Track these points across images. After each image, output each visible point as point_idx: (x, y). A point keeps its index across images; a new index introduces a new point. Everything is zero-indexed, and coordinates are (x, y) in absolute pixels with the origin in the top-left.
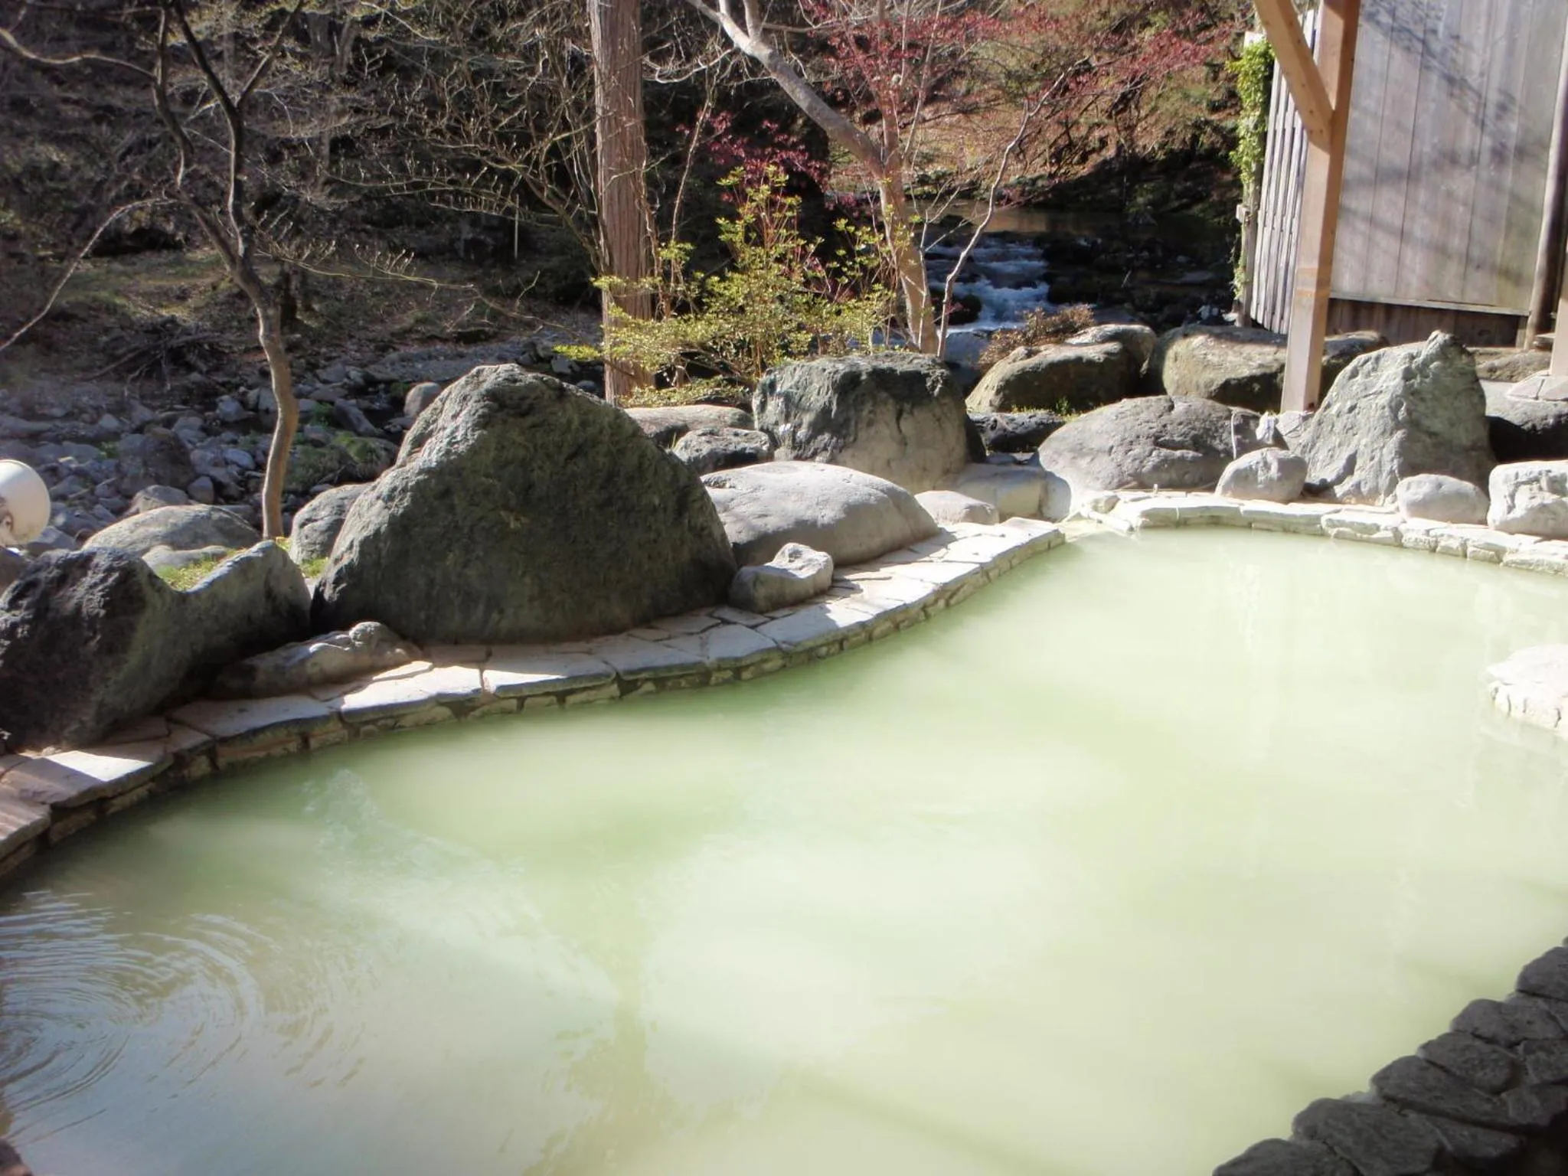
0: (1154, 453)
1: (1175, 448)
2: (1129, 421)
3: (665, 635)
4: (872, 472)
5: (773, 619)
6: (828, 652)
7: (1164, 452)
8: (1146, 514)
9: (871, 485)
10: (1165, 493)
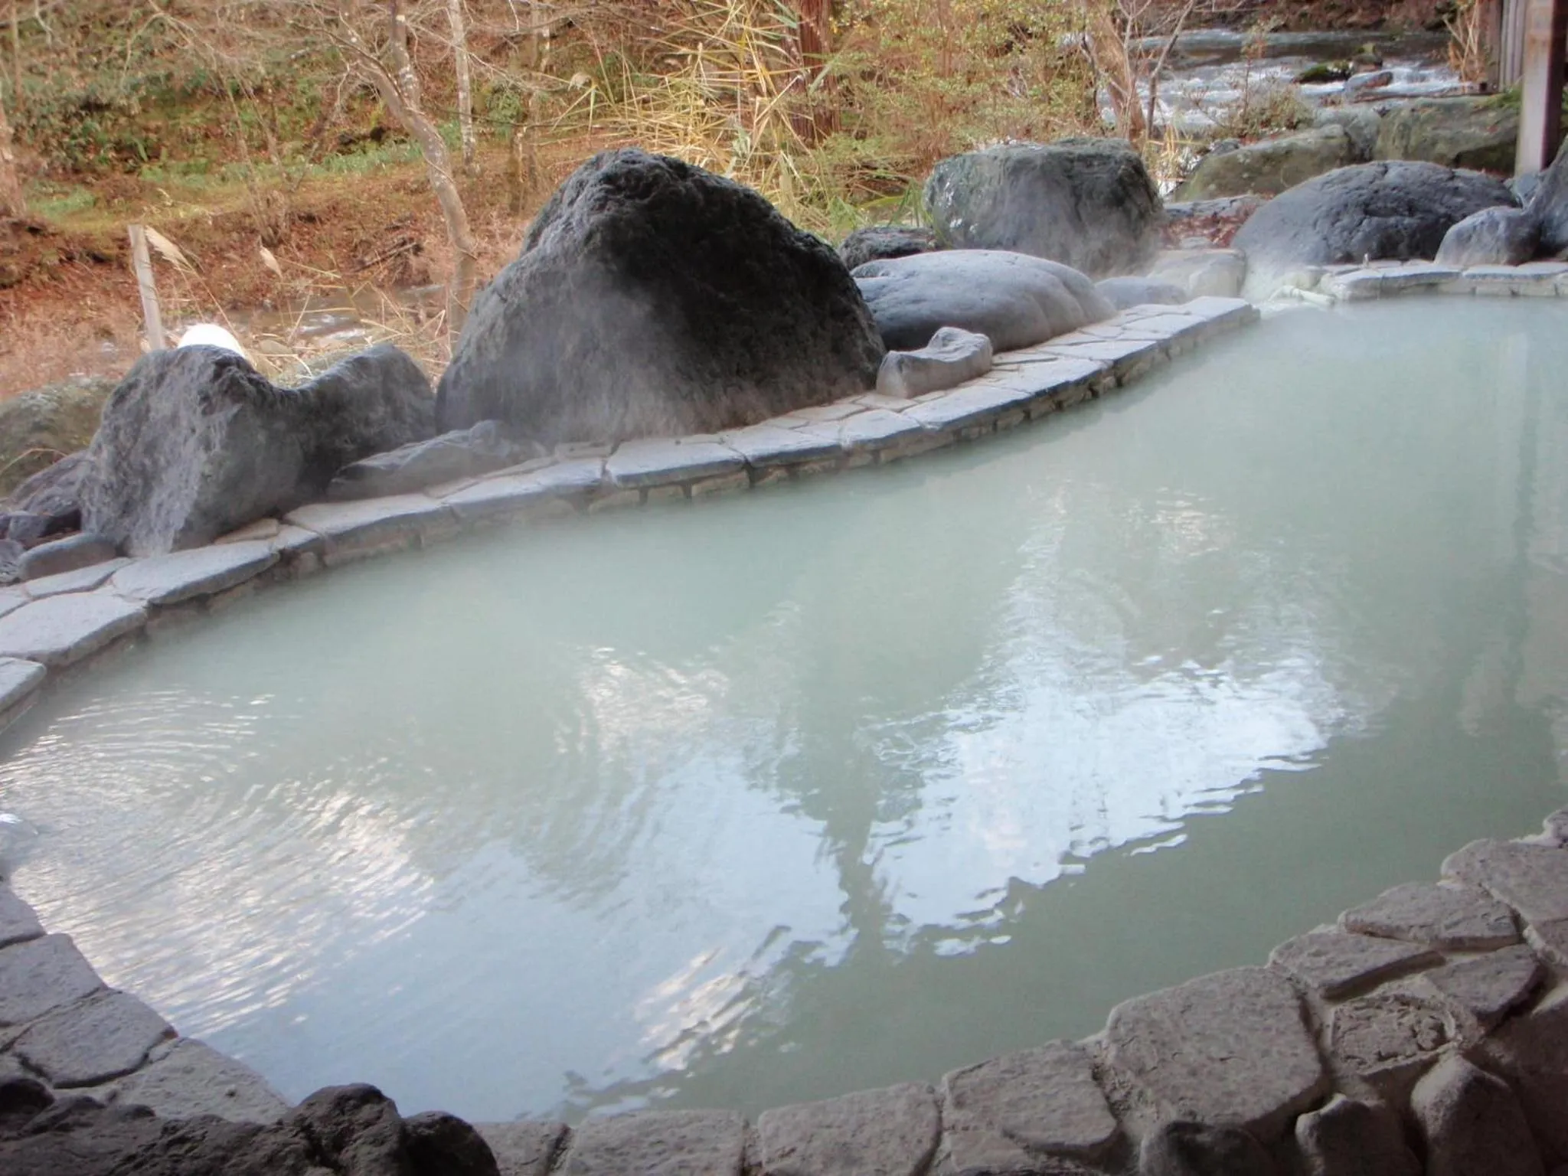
0: (1365, 222)
1: (1387, 215)
2: (1337, 189)
3: (802, 422)
4: (1039, 254)
5: (920, 402)
6: (980, 433)
7: (1375, 220)
8: (1356, 285)
9: (1039, 266)
10: (1375, 265)
